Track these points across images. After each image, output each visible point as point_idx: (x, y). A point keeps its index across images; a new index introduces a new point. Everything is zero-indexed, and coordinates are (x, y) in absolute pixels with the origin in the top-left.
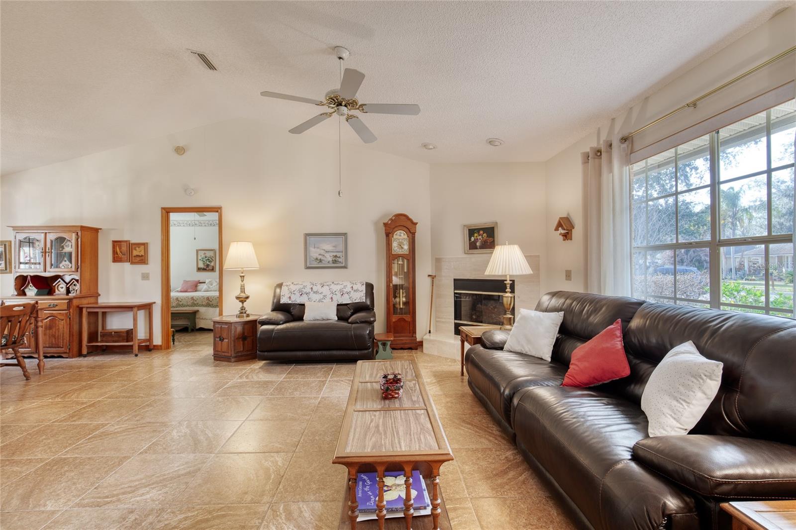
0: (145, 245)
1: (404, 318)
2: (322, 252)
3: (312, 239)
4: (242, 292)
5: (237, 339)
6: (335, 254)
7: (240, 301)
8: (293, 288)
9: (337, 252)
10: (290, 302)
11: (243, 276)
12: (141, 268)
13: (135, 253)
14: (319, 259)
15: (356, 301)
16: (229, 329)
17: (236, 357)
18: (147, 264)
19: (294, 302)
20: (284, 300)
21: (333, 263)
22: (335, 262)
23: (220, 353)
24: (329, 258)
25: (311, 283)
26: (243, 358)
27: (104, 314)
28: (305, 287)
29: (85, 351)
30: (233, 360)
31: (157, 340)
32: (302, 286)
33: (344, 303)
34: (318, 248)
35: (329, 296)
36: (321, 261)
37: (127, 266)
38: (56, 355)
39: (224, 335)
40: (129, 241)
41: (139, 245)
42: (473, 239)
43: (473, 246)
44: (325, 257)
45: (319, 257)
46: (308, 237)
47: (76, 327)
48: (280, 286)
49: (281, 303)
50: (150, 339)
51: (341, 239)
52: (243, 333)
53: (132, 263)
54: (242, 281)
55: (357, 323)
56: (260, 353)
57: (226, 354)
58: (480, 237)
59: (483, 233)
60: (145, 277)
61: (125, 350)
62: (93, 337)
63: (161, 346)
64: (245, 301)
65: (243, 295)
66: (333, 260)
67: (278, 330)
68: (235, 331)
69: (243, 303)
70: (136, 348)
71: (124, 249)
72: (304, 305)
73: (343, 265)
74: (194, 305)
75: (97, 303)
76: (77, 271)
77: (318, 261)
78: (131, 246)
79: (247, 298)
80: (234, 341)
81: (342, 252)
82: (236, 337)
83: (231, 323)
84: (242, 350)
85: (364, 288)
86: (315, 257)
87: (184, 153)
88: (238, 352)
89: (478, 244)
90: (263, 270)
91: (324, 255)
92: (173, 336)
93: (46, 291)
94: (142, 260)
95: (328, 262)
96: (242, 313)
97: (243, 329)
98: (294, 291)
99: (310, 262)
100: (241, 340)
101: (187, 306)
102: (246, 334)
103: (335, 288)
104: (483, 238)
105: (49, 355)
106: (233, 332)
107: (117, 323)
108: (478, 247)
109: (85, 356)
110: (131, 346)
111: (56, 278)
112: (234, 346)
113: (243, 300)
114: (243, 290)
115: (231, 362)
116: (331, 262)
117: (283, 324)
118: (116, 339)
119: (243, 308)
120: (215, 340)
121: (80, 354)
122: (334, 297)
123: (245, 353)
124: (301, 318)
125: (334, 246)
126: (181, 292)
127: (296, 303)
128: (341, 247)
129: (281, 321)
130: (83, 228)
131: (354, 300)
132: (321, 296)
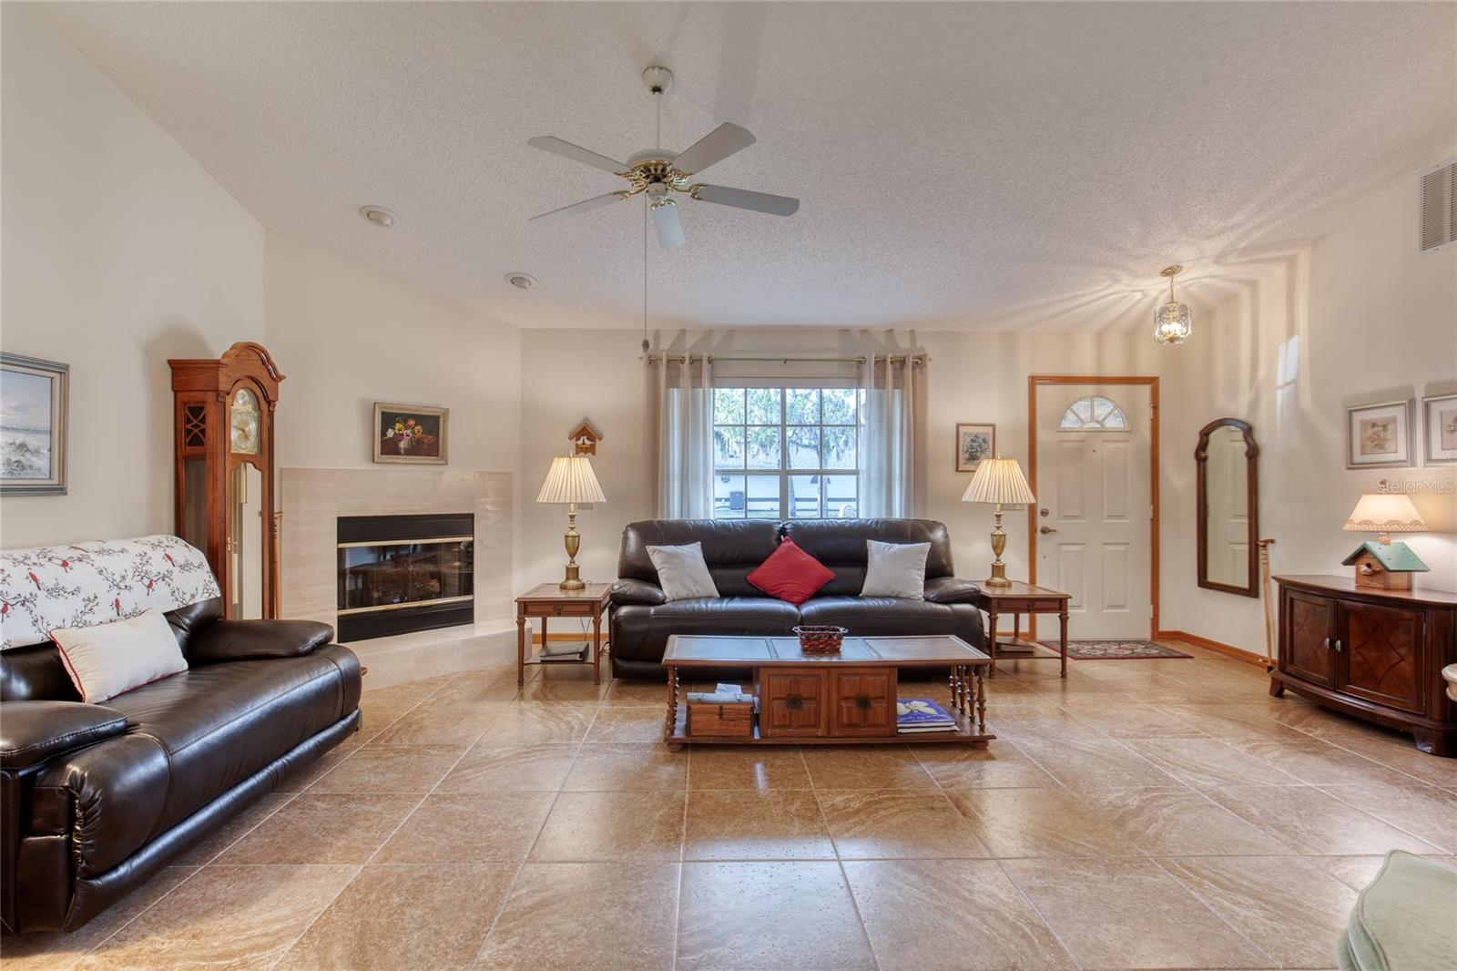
42: (390, 433)
43: (390, 448)
51: (42, 383)
58: (409, 431)
59: (415, 425)
72: (46, 647)
73: (54, 482)
81: (50, 433)
89: (402, 445)
104: (414, 433)
108: (402, 451)
122: (125, 597)
131: (187, 597)
132: (77, 603)
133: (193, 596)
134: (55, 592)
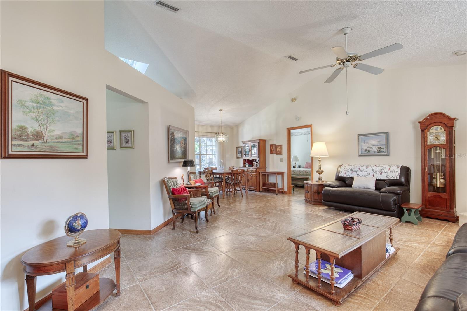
0: (281, 146)
1: (440, 195)
2: (370, 146)
3: (363, 137)
4: (319, 169)
5: (315, 193)
6: (379, 146)
7: (319, 174)
8: (348, 167)
9: (381, 145)
10: (345, 176)
11: (320, 160)
12: (280, 156)
13: (278, 150)
14: (368, 150)
15: (391, 179)
16: (311, 187)
17: (313, 202)
18: (282, 154)
19: (347, 176)
20: (341, 175)
21: (378, 152)
22: (379, 152)
23: (307, 199)
24: (375, 149)
25: (360, 165)
26: (318, 203)
27: (268, 175)
28: (355, 167)
29: (261, 190)
30: (312, 203)
31: (286, 190)
32: (353, 167)
33: (382, 179)
34: (367, 143)
35: (371, 174)
36: (369, 151)
37: (275, 155)
38: (253, 190)
39: (309, 190)
40: (275, 144)
41: (279, 146)
44: (372, 149)
45: (368, 149)
46: (360, 137)
47: (258, 180)
48: (340, 166)
49: (340, 176)
50: (283, 188)
51: (384, 137)
52: (318, 190)
53: (277, 154)
54: (320, 163)
55: (387, 193)
56: (323, 201)
57: (310, 200)
60: (281, 160)
61: (273, 192)
62: (264, 185)
63: (287, 192)
64: (321, 174)
65: (320, 170)
66: (378, 151)
67: (332, 190)
68: (314, 189)
69: (320, 175)
70: (277, 191)
71: (274, 148)
72: (353, 178)
73: (386, 154)
74: (306, 175)
75: (265, 171)
76: (258, 158)
77: (367, 152)
78: (277, 146)
79: (322, 172)
80: (313, 194)
81: (385, 145)
82: (314, 192)
83: (312, 184)
84: (317, 199)
85: (399, 170)
86: (365, 149)
87: (295, 101)
88: (315, 200)
90: (331, 157)
91: (371, 148)
92: (294, 188)
93: (251, 165)
94: (280, 153)
95: (375, 152)
96: (319, 180)
97: (318, 188)
98: (348, 170)
99: (361, 152)
100: (316, 193)
101: (304, 175)
102: (319, 191)
103: (375, 168)
105: (251, 190)
106: (312, 189)
107: (272, 180)
109: (261, 192)
110: (275, 190)
111: (253, 160)
112: (313, 196)
113: (320, 173)
114: (320, 168)
115: (311, 204)
116: (377, 152)
117: (336, 188)
118: (270, 186)
119: (320, 177)
120: (305, 192)
121: (260, 191)
122: (375, 175)
123: (318, 201)
124: (350, 186)
125: (379, 141)
126: (305, 168)
127: (349, 176)
128: (384, 142)
129: (336, 186)
130: (260, 140)
131: (390, 177)
132: (366, 174)
133: (391, 178)
134: (363, 171)
